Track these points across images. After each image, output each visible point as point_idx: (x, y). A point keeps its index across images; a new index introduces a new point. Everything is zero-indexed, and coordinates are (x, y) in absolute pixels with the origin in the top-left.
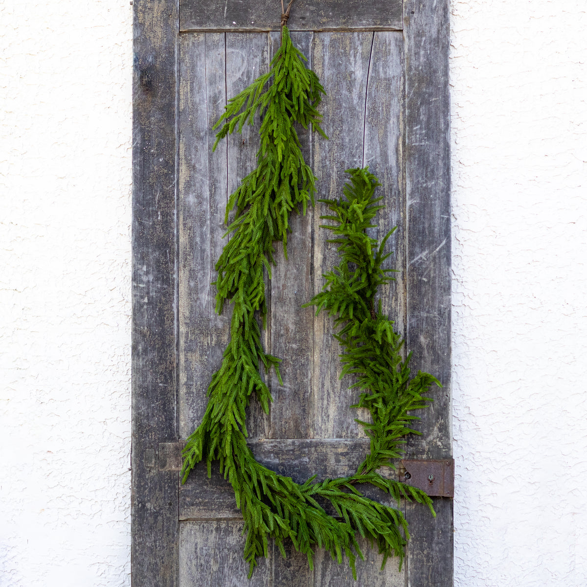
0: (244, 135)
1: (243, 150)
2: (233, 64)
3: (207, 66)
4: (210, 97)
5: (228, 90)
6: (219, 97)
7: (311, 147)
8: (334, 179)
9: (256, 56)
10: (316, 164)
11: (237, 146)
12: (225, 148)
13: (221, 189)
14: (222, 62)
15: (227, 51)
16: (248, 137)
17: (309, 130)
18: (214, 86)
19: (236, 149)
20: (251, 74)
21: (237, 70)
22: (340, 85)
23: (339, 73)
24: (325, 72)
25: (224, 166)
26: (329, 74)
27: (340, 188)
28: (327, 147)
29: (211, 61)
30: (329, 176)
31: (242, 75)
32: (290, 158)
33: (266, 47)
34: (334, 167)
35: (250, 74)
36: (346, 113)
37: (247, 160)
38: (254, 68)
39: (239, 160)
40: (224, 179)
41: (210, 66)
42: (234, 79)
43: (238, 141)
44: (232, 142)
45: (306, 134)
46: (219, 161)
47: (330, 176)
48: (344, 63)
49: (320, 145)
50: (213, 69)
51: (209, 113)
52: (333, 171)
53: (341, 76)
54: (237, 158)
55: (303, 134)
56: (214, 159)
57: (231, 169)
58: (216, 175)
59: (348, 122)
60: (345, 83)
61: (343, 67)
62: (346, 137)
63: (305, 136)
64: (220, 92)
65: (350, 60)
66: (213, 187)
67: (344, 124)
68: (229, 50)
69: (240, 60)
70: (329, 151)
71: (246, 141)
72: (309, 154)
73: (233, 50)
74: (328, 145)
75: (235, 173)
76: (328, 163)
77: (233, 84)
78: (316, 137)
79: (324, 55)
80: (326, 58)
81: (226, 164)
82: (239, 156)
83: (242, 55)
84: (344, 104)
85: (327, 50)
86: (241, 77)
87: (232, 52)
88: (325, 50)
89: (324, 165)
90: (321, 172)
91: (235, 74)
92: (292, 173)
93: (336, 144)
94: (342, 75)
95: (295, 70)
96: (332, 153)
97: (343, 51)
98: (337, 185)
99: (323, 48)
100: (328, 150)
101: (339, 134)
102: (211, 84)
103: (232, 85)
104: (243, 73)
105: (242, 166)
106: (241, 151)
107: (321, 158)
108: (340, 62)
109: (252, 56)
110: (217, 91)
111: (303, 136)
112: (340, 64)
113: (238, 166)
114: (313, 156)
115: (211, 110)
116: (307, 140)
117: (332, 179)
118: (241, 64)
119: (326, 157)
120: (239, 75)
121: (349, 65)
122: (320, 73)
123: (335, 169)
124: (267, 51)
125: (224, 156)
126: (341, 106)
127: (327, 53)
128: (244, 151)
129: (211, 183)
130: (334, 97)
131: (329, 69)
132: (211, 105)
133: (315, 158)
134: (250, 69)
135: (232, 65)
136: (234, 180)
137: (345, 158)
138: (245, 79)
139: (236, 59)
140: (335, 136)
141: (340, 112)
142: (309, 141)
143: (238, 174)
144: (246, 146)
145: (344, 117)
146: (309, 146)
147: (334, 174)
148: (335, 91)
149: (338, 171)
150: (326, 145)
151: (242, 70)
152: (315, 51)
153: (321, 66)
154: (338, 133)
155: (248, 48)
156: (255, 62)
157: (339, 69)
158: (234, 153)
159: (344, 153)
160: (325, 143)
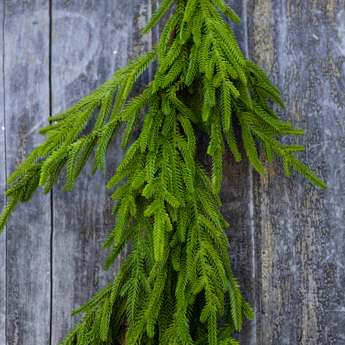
0: (93, 205)
1: (90, 240)
2: (67, 44)
3: (7, 49)
4: (13, 118)
5: (54, 102)
6: (33, 118)
7: (253, 230)
8: (311, 307)
9: (119, 27)
10: (265, 272)
11: (74, 230)
12: (45, 236)
13: (35, 336)
14: (41, 40)
15: (53, 17)
16: (101, 210)
17: (248, 190)
18: (22, 92)
19: (72, 237)
20: (109, 66)
21: (77, 57)
22: (318, 88)
23: (313, 61)
24: (280, 59)
25: (44, 278)
26: (289, 64)
27: (326, 328)
28: (291, 230)
29: (17, 38)
30: (298, 299)
31: (89, 68)
32: (201, 252)
33: (143, 6)
34: (310, 278)
35: (106, 66)
36: (333, 150)
37: (98, 264)
38: (115, 52)
39: (80, 264)
40: (44, 309)
41: (15, 50)
42: (70, 78)
43: (79, 219)
44: (64, 221)
45: (239, 199)
46: (32, 268)
47: (300, 301)
48: (323, 40)
49: (274, 225)
50: (21, 55)
51: (9, 156)
52: (307, 288)
53: (316, 68)
54: (76, 259)
55: (233, 199)
56: (21, 261)
57: (61, 286)
58: (22, 301)
59: (339, 172)
60: (327, 84)
61: (320, 48)
62: (336, 208)
63: (239, 204)
64: (36, 107)
65: (337, 32)
66: (17, 331)
67: (329, 177)
68: (58, 14)
69: (83, 34)
70: (297, 240)
71: (97, 220)
72: (250, 246)
73: (68, 14)
74: (294, 226)
75: (70, 295)
76: (294, 268)
77: (67, 87)
78: (263, 208)
79: (276, 22)
80: (283, 28)
81: (49, 273)
82: (79, 255)
83: (88, 25)
84: (327, 132)
85: (284, 10)
86: (85, 73)
87: (66, 19)
88: (278, 11)
89: (286, 273)
90: (279, 291)
91: (71, 67)
92: (204, 290)
93: (313, 222)
94: (320, 66)
95: (210, 35)
96: (304, 244)
97: (319, 12)
98: (319, 323)
99: (274, 8)
100: (293, 238)
101: (317, 200)
102: (15, 88)
103: (63, 92)
104: (91, 63)
105: (88, 279)
106: (85, 241)
107: (276, 258)
108: (315, 36)
109: (110, 27)
110: (28, 105)
111: (232, 204)
112: (314, 42)
113: (77, 279)
114: (258, 251)
115: (15, 149)
116: (244, 215)
117: (304, 308)
118: (85, 43)
119: (289, 255)
120: (79, 68)
121: (336, 44)
122: (268, 61)
123: (312, 284)
124: (145, 14)
125: (43, 254)
126: (320, 135)
127: (284, 18)
128: (93, 242)
129: (12, 321)
130: (304, 113)
131: (289, 53)
132: (15, 136)
133: (264, 257)
134: (106, 53)
135: (64, 47)
136: (66, 312)
137: (334, 255)
138: (96, 77)
139: (74, 33)
140: (308, 204)
141: (319, 148)
142: (249, 216)
143: (76, 299)
144: (97, 230)
145: (330, 161)
146: (248, 227)
147: (311, 295)
148: (305, 101)
149: (319, 289)
150: (288, 226)
151: (89, 56)
152: (257, 14)
153: (270, 46)
154: (315, 197)
155: (101, 10)
156: (119, 40)
157: (312, 51)
158: (68, 247)
159: (333, 244)
160: (286, 221)
